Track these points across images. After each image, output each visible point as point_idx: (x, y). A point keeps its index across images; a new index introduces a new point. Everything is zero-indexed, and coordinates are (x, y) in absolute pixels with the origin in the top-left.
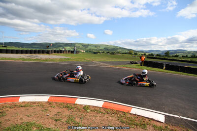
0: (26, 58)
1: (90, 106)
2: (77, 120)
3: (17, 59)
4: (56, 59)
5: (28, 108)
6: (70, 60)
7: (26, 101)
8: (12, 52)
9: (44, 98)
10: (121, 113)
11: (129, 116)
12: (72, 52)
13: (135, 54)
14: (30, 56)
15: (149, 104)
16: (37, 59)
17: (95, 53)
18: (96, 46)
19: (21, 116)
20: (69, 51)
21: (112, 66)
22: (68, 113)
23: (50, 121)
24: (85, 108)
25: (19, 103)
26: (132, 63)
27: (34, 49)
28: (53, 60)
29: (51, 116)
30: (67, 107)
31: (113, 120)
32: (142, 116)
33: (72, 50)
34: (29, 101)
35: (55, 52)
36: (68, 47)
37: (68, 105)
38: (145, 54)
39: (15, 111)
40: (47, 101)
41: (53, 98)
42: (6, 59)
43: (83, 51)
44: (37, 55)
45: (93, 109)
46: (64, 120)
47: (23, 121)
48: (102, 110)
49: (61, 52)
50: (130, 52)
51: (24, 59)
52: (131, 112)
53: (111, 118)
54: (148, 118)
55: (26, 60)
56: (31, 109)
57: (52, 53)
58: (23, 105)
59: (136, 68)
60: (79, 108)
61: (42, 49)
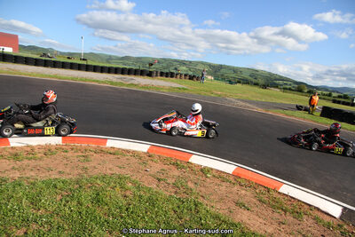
0: (115, 80)
1: (212, 169)
2: (190, 185)
3: (102, 82)
4: (163, 87)
5: (119, 156)
6: (186, 91)
8: (95, 69)
9: (142, 147)
10: (263, 189)
11: (275, 195)
12: (191, 78)
13: (309, 92)
14: (121, 78)
15: (318, 183)
16: (132, 84)
17: (231, 82)
18: (235, 70)
19: (111, 166)
20: (185, 75)
21: (260, 110)
22: (176, 173)
23: (151, 179)
24: (204, 171)
25: (107, 148)
26: (299, 108)
28: (158, 88)
29: (151, 173)
30: (176, 165)
31: (247, 195)
32: (299, 201)
33: (191, 73)
34: (118, 147)
35: (162, 74)
36: (184, 68)
37: (179, 162)
38: (330, 95)
40: (145, 151)
41: (155, 149)
42: (86, 80)
43: (210, 77)
44: (132, 77)
45: (217, 175)
46: (170, 181)
48: (231, 179)
49: (172, 75)
50: (299, 88)
51: (112, 83)
52: (281, 190)
53: (243, 192)
54: (310, 205)
55: (116, 84)
56: (123, 159)
57: (157, 75)
58: (112, 151)
59: (304, 119)
60: (195, 169)
61: (141, 68)
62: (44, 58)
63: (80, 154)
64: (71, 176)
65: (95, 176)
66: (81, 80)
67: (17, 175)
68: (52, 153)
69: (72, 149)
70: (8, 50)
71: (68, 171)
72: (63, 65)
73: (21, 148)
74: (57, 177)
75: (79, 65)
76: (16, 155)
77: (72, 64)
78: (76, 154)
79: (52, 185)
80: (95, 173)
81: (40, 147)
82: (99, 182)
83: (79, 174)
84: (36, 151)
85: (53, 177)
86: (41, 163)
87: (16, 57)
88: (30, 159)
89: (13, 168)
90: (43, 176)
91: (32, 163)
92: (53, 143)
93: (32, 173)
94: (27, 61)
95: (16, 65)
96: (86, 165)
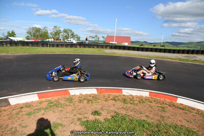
0: (183, 58)
3: (174, 59)
5: (186, 112)
7: (184, 104)
14: (187, 57)
25: (177, 104)
27: (192, 49)
34: (187, 105)
39: (174, 111)
44: (195, 55)
47: (183, 124)
51: (180, 59)
55: (184, 60)
56: (190, 115)
58: (181, 107)
61: (202, 49)
62: (142, 47)
63: (160, 105)
64: (153, 121)
65: (169, 124)
66: (161, 58)
67: (124, 112)
68: (143, 102)
69: (155, 101)
70: (126, 44)
71: (151, 116)
72: (152, 50)
73: (128, 96)
74: (145, 119)
75: (160, 49)
76: (125, 100)
77: (156, 49)
78: (157, 105)
79: (142, 124)
80: (169, 122)
81: (137, 97)
82: (172, 130)
83: (159, 120)
84: (135, 99)
85: (143, 118)
86: (137, 108)
87: (129, 47)
88: (131, 104)
89: (123, 108)
90: (137, 116)
91: (132, 106)
92: (144, 96)
93: (132, 113)
94: (134, 49)
95: (129, 51)
96: (163, 115)
